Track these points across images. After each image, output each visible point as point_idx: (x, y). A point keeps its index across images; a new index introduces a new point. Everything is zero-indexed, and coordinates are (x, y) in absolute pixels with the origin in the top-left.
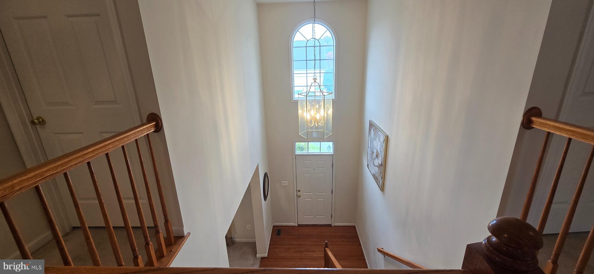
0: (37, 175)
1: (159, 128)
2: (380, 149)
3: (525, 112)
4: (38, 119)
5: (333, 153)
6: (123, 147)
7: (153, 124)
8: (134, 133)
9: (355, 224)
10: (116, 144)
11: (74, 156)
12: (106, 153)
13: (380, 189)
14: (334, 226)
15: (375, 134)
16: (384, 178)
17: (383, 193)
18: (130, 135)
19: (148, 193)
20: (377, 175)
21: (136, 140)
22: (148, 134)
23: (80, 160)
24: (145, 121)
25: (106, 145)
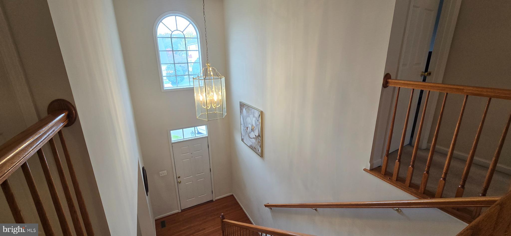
2: (256, 123)
3: (385, 75)
5: (207, 135)
7: (65, 114)
9: (232, 193)
13: (260, 156)
14: (216, 200)
15: (247, 112)
16: (262, 146)
17: (262, 158)
20: (254, 145)
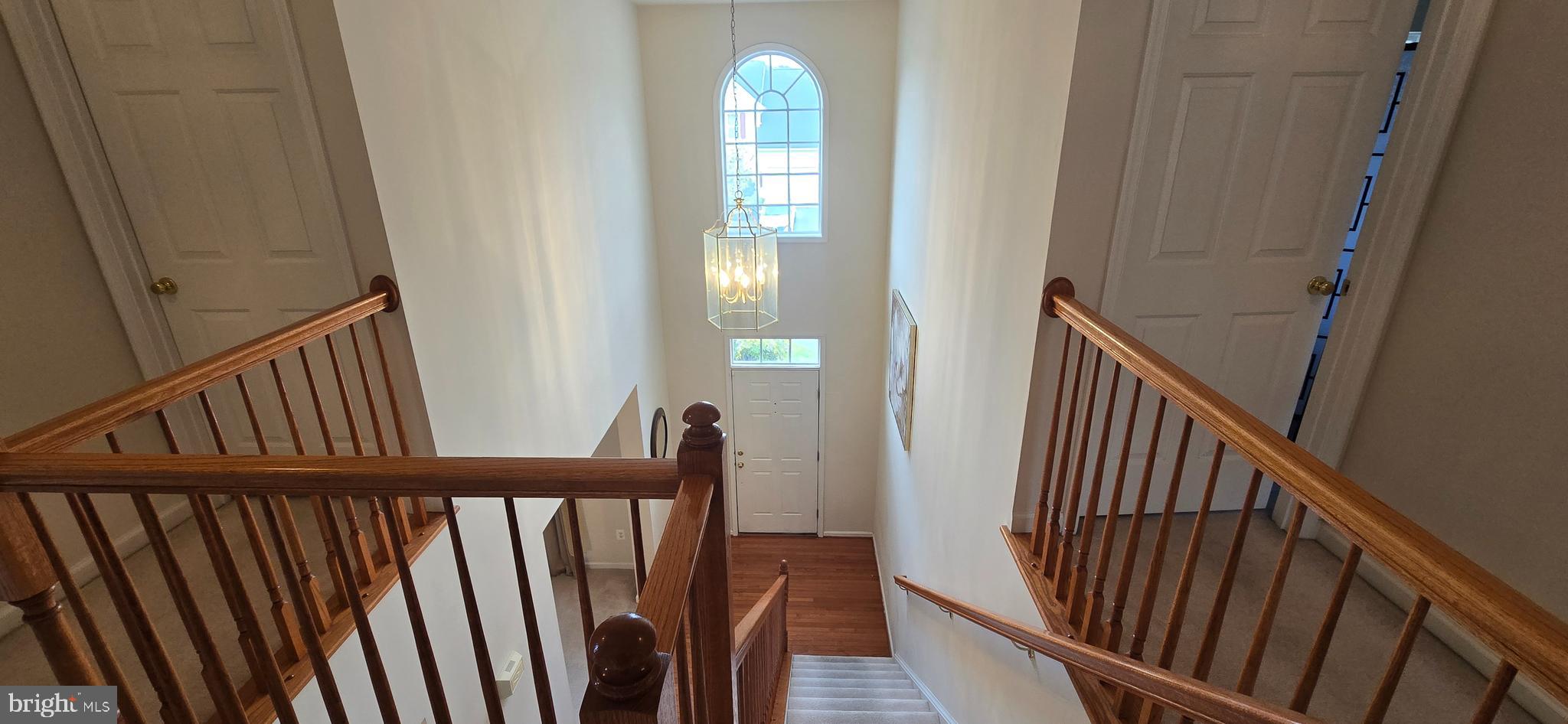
0: (202, 374)
1: (393, 303)
2: (905, 356)
4: (162, 282)
5: (819, 366)
6: (328, 337)
7: (381, 296)
8: (348, 312)
9: (872, 533)
10: (316, 331)
11: (252, 350)
12: (299, 346)
13: (905, 447)
14: (824, 537)
15: (899, 322)
16: (910, 423)
17: (908, 453)
18: (340, 315)
19: (375, 423)
20: (901, 418)
21: (351, 326)
22: (372, 315)
23: (261, 355)
24: (367, 291)
25: (300, 333)
